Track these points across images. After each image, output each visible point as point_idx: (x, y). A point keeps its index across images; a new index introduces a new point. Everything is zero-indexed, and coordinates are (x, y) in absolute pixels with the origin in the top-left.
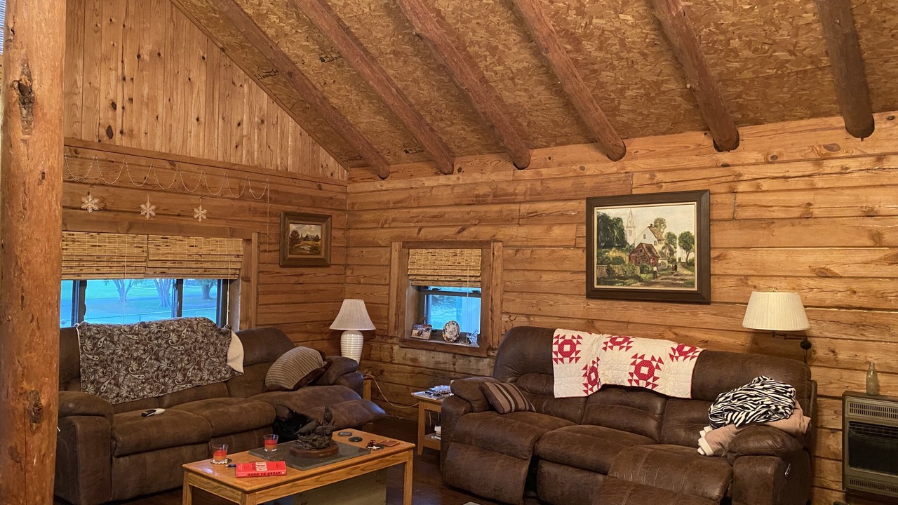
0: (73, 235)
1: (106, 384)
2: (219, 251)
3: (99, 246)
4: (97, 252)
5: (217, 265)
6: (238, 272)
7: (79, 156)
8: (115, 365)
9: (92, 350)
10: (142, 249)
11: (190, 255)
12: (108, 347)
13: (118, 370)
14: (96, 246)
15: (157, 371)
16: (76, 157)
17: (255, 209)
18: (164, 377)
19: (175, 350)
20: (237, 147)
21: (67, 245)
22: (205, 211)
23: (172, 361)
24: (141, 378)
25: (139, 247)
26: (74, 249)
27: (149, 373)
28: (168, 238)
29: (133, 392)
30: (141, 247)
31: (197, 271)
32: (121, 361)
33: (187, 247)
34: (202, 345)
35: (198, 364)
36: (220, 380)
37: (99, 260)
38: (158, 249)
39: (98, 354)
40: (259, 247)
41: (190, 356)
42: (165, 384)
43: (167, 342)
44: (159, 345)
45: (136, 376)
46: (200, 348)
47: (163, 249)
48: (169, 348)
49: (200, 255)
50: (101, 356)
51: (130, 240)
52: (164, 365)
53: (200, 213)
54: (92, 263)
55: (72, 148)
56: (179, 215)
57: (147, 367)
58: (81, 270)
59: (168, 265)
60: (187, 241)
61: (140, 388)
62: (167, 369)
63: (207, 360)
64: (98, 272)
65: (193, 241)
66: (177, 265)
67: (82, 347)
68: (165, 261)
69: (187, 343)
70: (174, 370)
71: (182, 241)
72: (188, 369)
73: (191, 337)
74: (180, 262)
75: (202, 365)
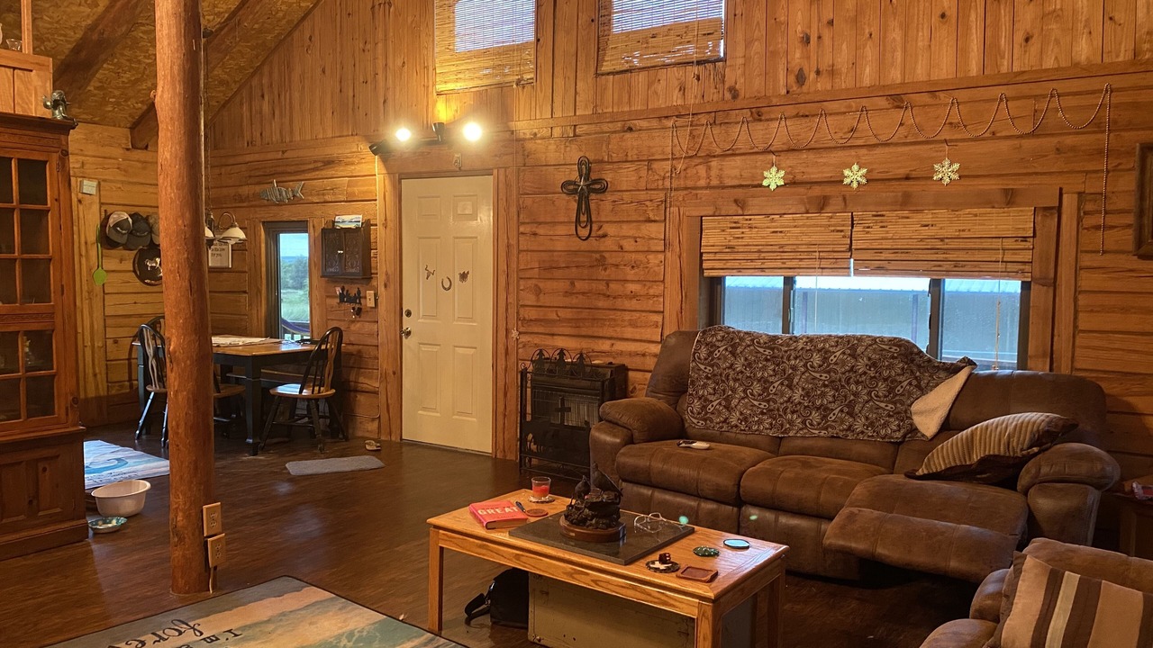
0: (750, 220)
1: (715, 403)
2: (978, 230)
3: (781, 232)
4: (778, 239)
5: (978, 257)
6: (1027, 268)
7: (763, 118)
8: (731, 383)
9: (706, 359)
10: (843, 234)
11: (922, 240)
12: (726, 358)
13: (734, 390)
14: (776, 232)
15: (787, 402)
16: (761, 120)
17: (1073, 149)
18: (793, 412)
19: (815, 378)
20: (1027, 40)
21: (743, 233)
22: (956, 166)
23: (808, 393)
24: (762, 406)
25: (838, 231)
26: (751, 238)
27: (775, 402)
28: (883, 216)
29: (746, 422)
30: (842, 231)
31: (940, 266)
32: (739, 380)
33: (917, 227)
34: (864, 378)
35: (851, 405)
36: (883, 438)
37: (781, 250)
38: (868, 232)
39: (712, 366)
40: (1079, 220)
41: (837, 390)
42: (791, 422)
43: (805, 365)
44: (794, 368)
45: (756, 403)
46: (857, 383)
47: (876, 231)
48: (807, 374)
49: (942, 240)
50: (715, 368)
51: (825, 222)
52: (797, 398)
53: (946, 172)
54: (775, 254)
55: (753, 110)
56: (907, 178)
57: (775, 394)
58: (763, 263)
59: (885, 255)
60: (917, 217)
61: (756, 419)
62: (800, 403)
63: (867, 402)
64: (783, 266)
65: (927, 217)
66: (899, 256)
67: (694, 353)
68: (880, 251)
69: (836, 372)
70: (808, 406)
71: (908, 218)
72: (833, 410)
73: (843, 363)
74: (906, 251)
75: (857, 408)
